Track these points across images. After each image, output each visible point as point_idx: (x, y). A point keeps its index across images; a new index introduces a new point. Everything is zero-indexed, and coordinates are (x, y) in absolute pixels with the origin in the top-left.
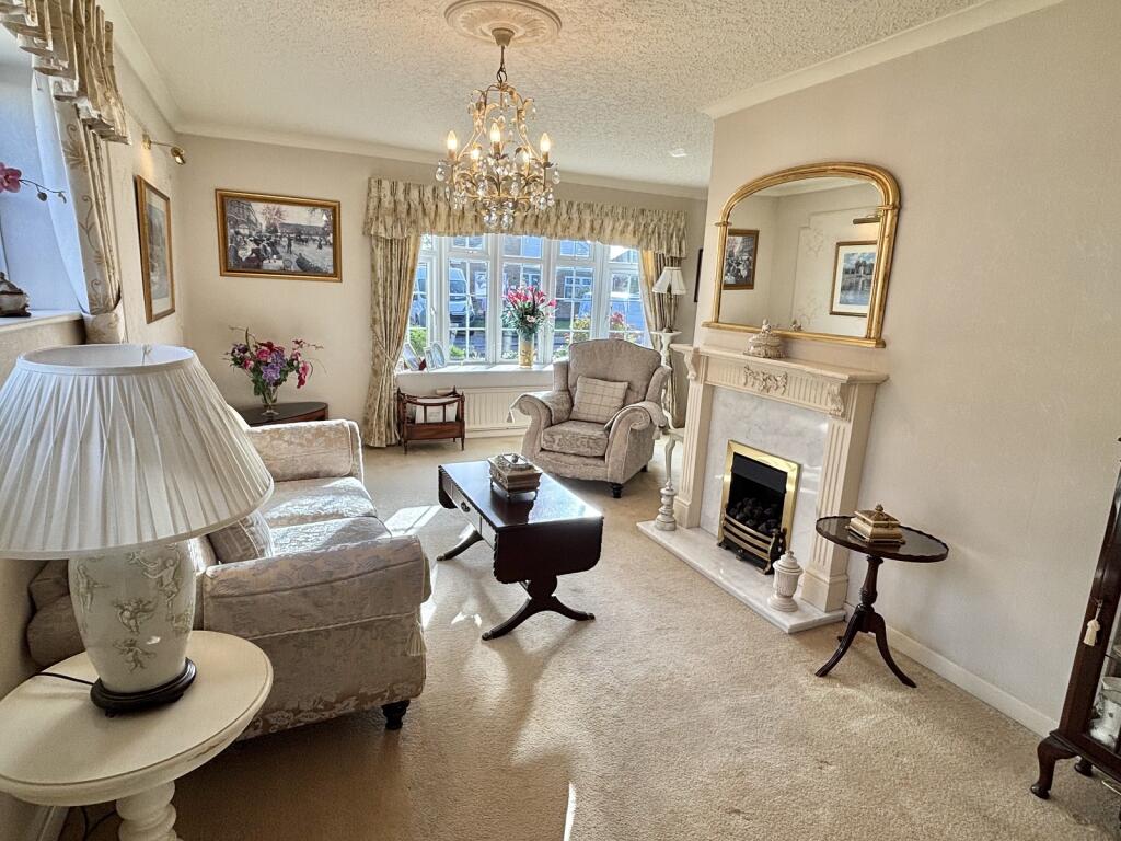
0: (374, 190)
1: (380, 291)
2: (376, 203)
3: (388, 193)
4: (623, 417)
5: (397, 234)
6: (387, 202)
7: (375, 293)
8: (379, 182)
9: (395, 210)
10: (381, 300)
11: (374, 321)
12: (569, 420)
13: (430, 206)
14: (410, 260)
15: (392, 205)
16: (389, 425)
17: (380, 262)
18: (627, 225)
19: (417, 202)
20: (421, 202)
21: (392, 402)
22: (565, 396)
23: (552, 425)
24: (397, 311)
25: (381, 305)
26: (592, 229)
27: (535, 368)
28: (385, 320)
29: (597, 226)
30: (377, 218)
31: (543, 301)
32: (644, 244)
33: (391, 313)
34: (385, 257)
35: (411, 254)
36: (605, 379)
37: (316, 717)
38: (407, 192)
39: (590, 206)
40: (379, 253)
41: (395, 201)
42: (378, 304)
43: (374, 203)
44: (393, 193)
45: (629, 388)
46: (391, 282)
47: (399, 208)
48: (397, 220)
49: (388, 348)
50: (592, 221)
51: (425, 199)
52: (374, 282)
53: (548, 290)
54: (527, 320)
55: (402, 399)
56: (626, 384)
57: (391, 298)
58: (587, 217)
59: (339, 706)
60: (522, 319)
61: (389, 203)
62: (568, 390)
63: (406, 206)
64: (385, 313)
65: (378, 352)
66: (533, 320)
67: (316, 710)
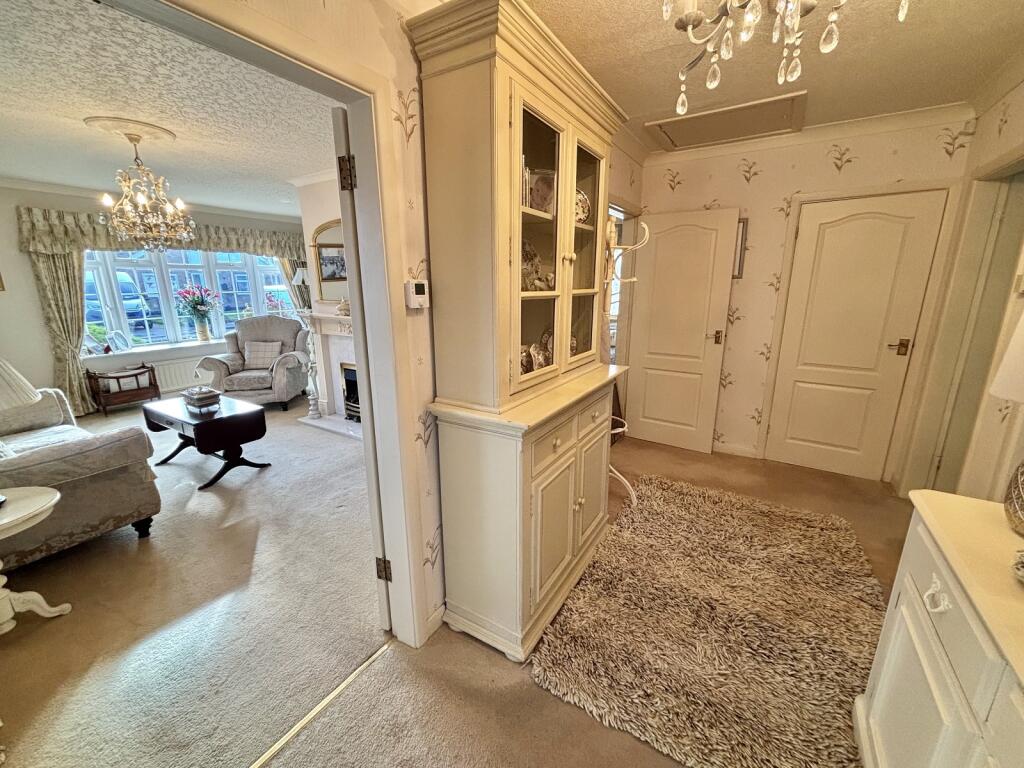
0: (25, 217)
1: (50, 295)
2: (29, 225)
3: (41, 219)
4: (279, 361)
5: (58, 249)
6: (41, 224)
7: (45, 297)
8: (29, 210)
9: (52, 232)
10: (52, 302)
11: (48, 320)
12: (243, 370)
13: (87, 228)
14: (76, 271)
15: (47, 228)
16: (83, 398)
17: (44, 273)
18: (264, 242)
19: (73, 226)
20: (77, 225)
21: (83, 380)
22: (238, 356)
23: (230, 374)
24: (71, 309)
25: (53, 306)
26: (239, 245)
27: (212, 342)
28: (61, 318)
29: (242, 242)
30: (34, 238)
31: (209, 295)
32: (280, 254)
33: (65, 312)
34: (49, 269)
35: (76, 265)
36: (265, 341)
37: (86, 537)
38: (61, 217)
39: (234, 229)
40: (41, 266)
41: (50, 225)
42: (50, 306)
43: (26, 227)
44: (46, 218)
45: (283, 344)
46: (60, 288)
47: (55, 231)
48: (55, 240)
49: (68, 338)
50: (238, 240)
51: (81, 223)
52: (41, 289)
53: (212, 287)
54: (198, 309)
55: (91, 377)
56: (280, 343)
57: (63, 300)
58: (233, 237)
59: (102, 527)
60: (194, 308)
61: (44, 226)
62: (240, 352)
63: (62, 228)
64: (59, 312)
65: (58, 343)
66: (203, 308)
67: (84, 532)
